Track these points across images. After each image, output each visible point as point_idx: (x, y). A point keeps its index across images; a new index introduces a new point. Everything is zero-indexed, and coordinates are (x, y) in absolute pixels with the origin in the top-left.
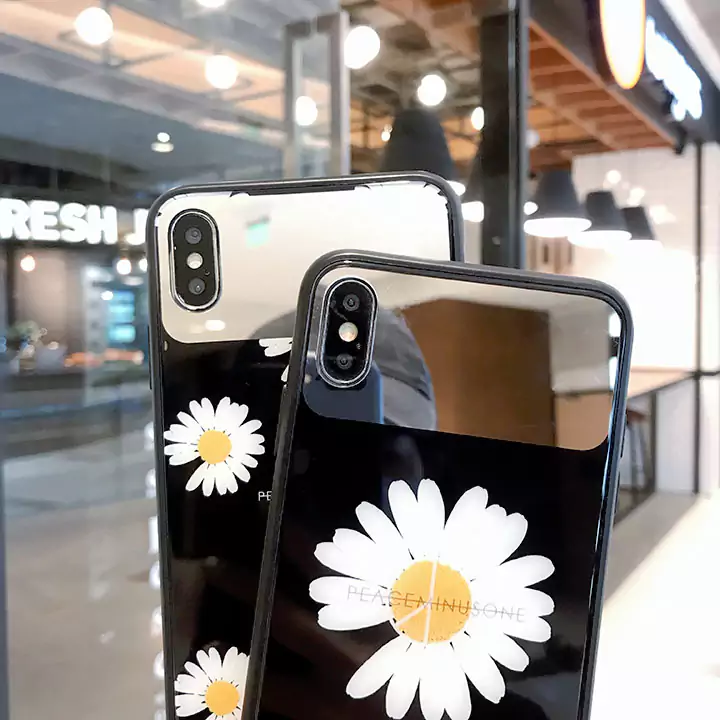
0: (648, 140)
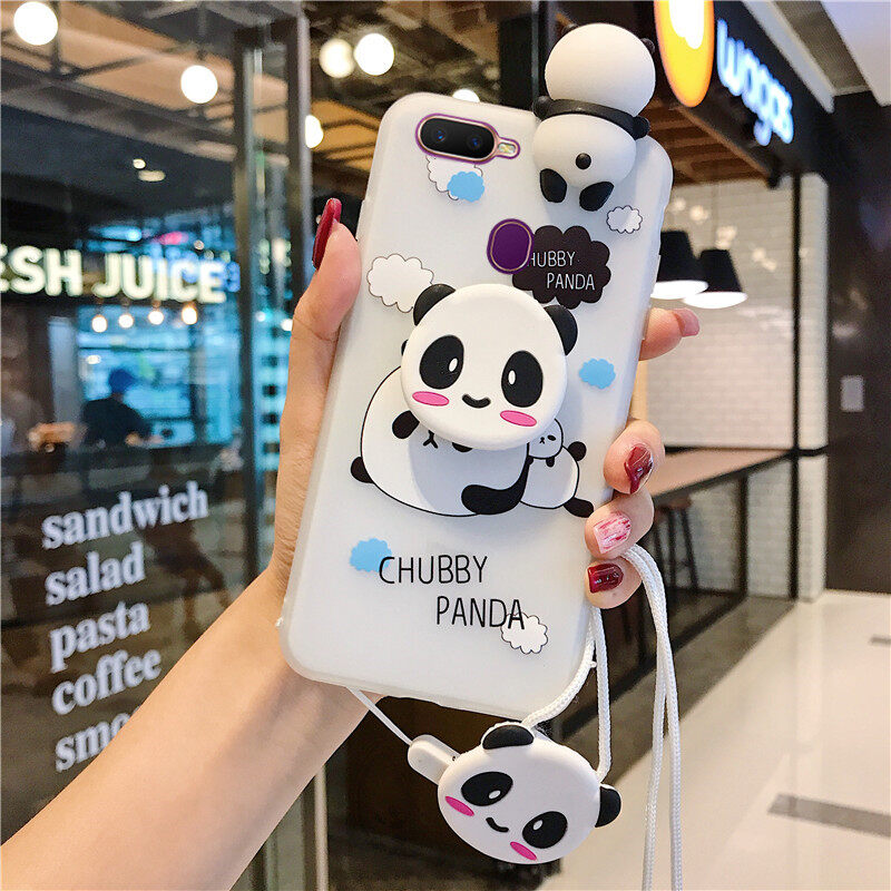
0: (736, 170)
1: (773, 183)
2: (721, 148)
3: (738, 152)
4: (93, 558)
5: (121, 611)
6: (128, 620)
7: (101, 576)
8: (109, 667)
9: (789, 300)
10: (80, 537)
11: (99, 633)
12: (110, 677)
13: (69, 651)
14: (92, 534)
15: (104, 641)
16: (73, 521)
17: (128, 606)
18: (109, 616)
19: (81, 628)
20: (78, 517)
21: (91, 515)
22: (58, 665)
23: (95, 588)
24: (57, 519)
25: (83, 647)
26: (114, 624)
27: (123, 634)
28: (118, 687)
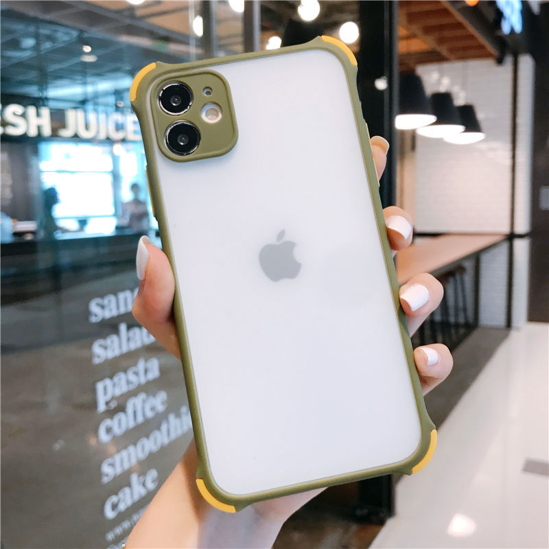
0: (476, 52)
1: (500, 61)
2: (472, 37)
3: (482, 40)
4: (123, 327)
5: (141, 365)
6: (146, 371)
7: (129, 339)
8: (134, 406)
9: (508, 138)
10: (114, 313)
11: (128, 382)
12: (135, 413)
13: (109, 397)
14: (123, 310)
15: (132, 387)
16: (110, 301)
17: (146, 360)
18: (134, 369)
19: (116, 379)
20: (112, 298)
21: (121, 296)
22: (102, 407)
23: (125, 349)
24: (98, 300)
25: (118, 392)
26: (136, 374)
27: (143, 380)
28: (140, 419)
